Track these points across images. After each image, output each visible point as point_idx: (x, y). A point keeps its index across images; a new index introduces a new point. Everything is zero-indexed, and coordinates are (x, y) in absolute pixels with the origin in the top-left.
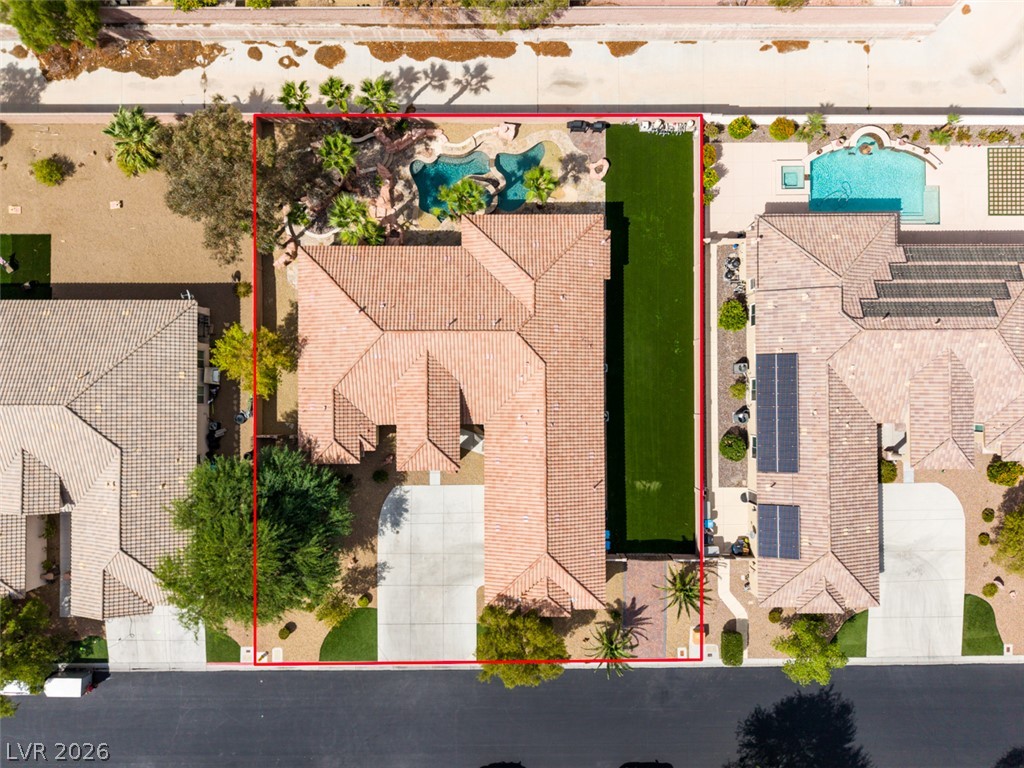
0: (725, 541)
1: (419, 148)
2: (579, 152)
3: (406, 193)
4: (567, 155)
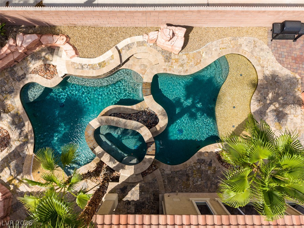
1: (35, 65)
2: (284, 72)
3: (14, 135)
4: (266, 77)
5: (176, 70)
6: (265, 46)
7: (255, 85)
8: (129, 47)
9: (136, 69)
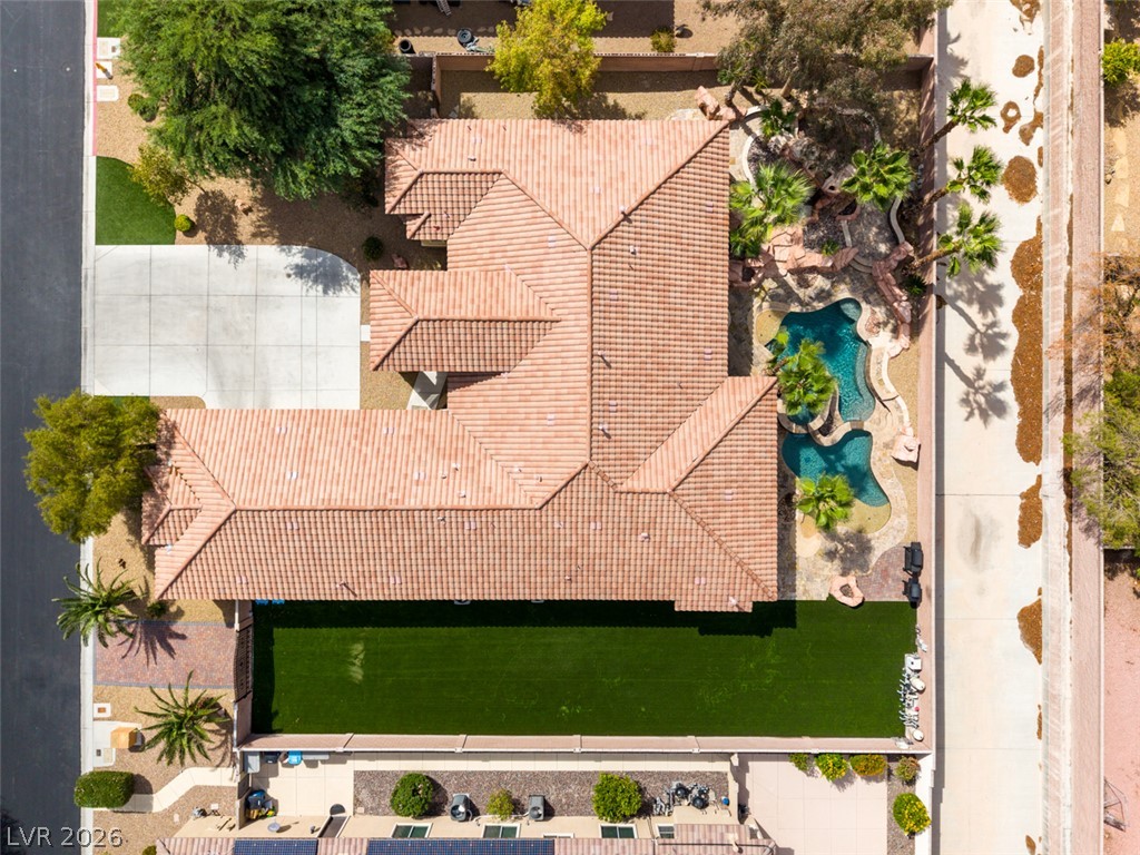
0: (271, 780)
1: (881, 313)
2: (874, 558)
3: (811, 292)
4: (869, 541)
5: (875, 454)
6: (898, 541)
7: (860, 531)
8: (898, 407)
9: (875, 415)
